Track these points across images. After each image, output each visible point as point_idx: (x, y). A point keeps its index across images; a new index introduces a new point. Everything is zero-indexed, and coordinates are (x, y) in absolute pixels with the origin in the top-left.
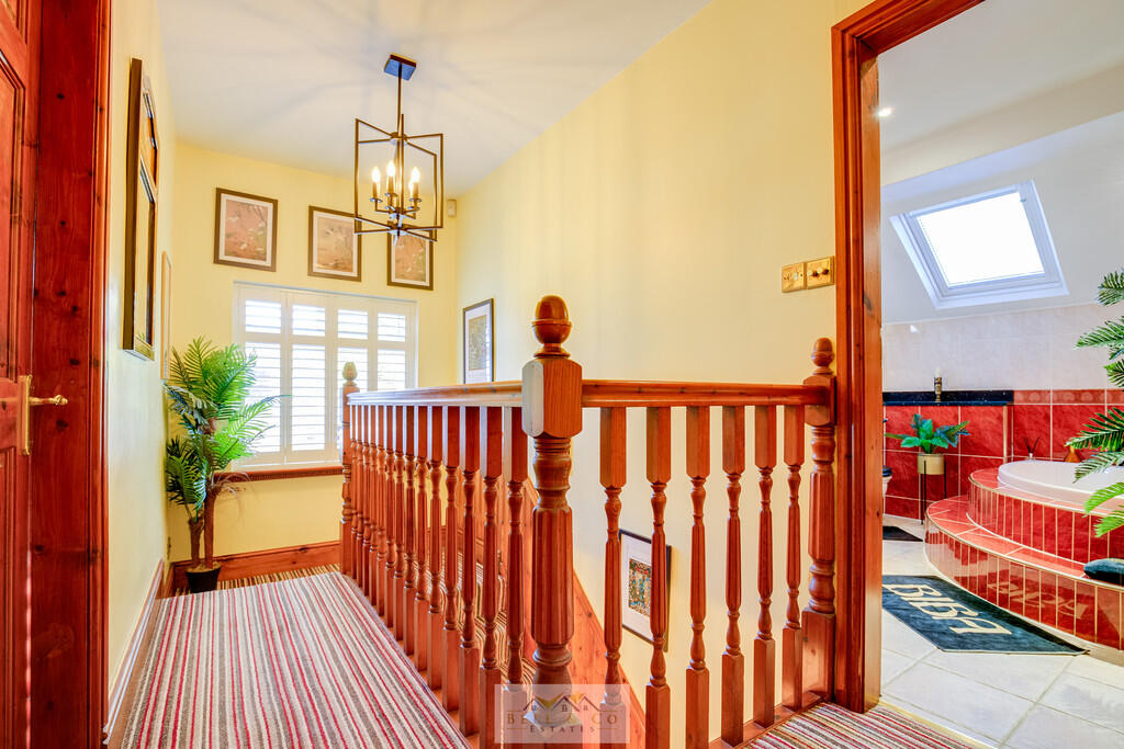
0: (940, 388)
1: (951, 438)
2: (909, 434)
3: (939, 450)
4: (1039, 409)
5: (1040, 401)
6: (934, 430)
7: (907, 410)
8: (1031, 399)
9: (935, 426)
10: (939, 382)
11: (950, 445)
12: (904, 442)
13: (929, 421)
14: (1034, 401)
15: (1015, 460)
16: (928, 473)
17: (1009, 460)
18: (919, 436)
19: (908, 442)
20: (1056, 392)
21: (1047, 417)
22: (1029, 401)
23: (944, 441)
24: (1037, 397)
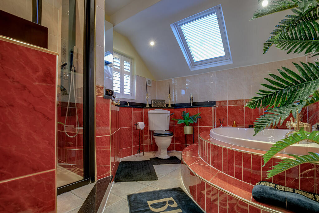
0: (192, 101)
1: (195, 120)
2: (181, 119)
3: (191, 125)
4: (224, 108)
5: (224, 105)
6: (190, 117)
7: (181, 110)
8: (221, 104)
9: (190, 115)
10: (192, 99)
11: (194, 122)
12: (178, 122)
13: (188, 113)
14: (222, 105)
15: (217, 127)
16: (187, 134)
17: (214, 127)
18: (184, 120)
19: (180, 122)
20: (229, 101)
21: (226, 111)
22: (221, 105)
23: (192, 120)
24: (223, 103)
